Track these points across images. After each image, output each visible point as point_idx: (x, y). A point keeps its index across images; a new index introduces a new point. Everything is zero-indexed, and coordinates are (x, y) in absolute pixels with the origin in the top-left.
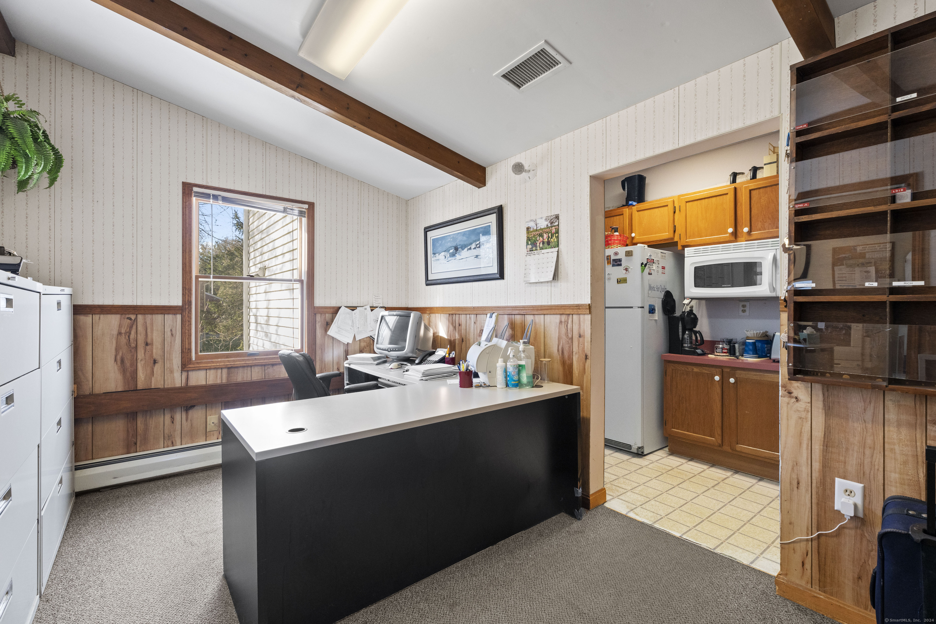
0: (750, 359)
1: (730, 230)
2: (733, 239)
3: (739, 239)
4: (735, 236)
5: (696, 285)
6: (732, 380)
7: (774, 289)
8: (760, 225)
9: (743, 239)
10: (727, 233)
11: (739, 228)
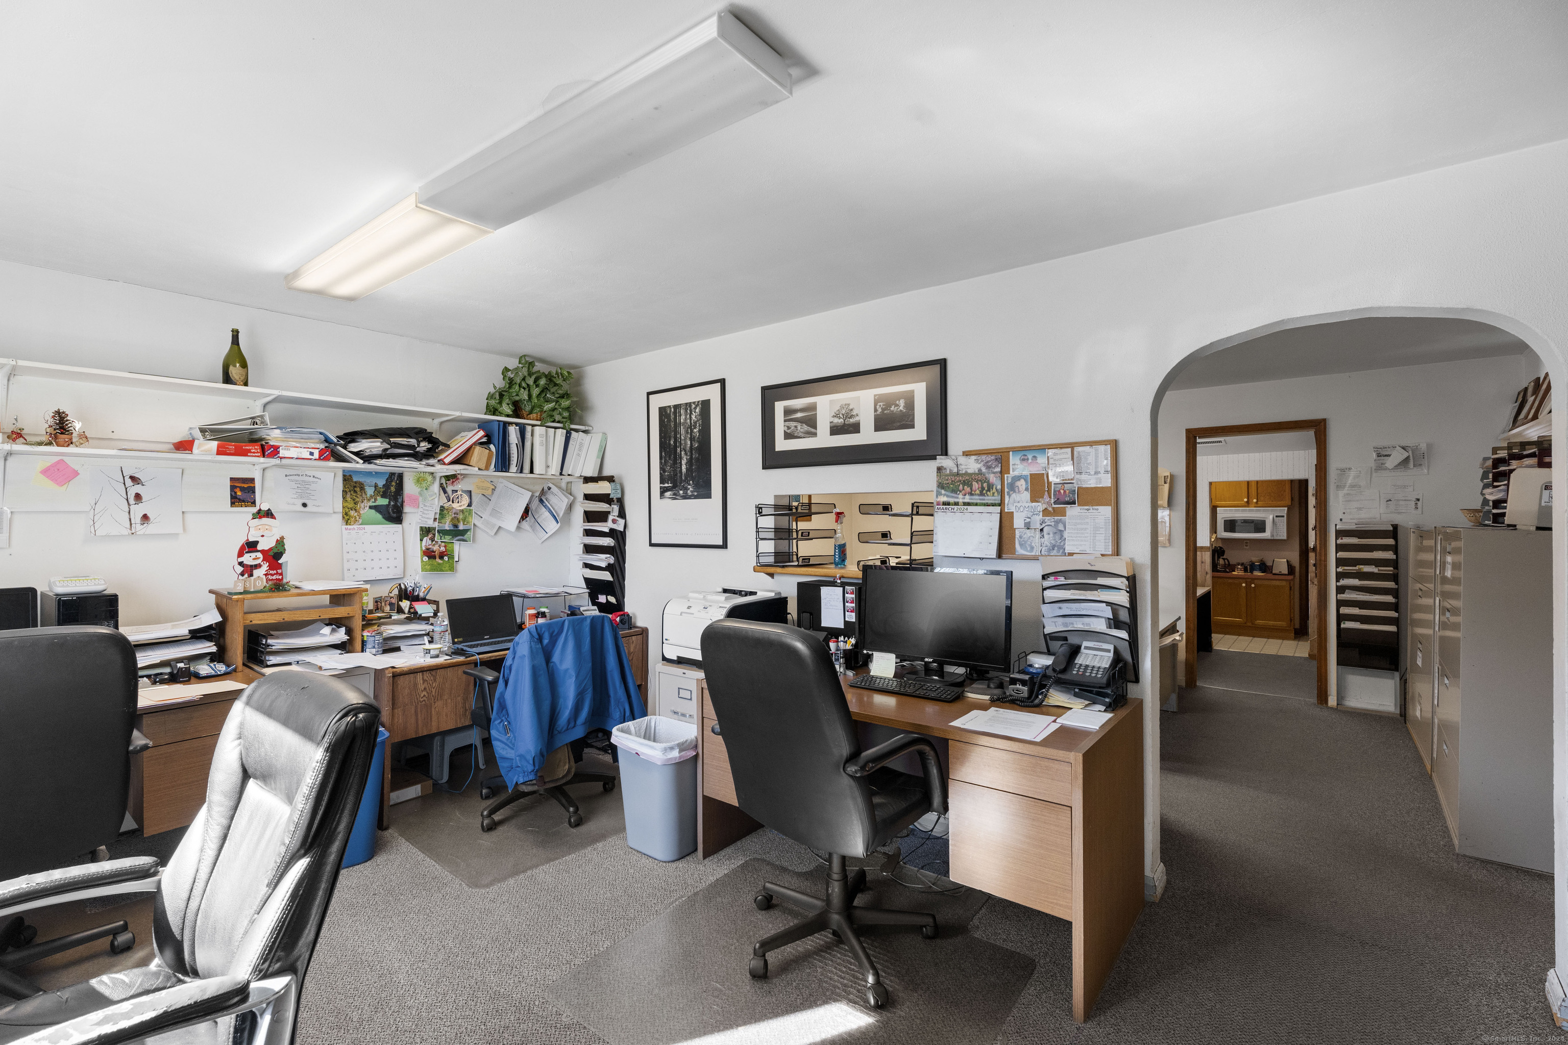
0: (1257, 573)
1: (1246, 500)
2: (1246, 504)
3: (1250, 505)
4: (1248, 504)
5: (1225, 531)
6: (1253, 585)
7: (1273, 536)
8: (1262, 498)
9: (1253, 505)
10: (1243, 501)
11: (1250, 499)
